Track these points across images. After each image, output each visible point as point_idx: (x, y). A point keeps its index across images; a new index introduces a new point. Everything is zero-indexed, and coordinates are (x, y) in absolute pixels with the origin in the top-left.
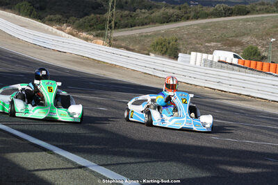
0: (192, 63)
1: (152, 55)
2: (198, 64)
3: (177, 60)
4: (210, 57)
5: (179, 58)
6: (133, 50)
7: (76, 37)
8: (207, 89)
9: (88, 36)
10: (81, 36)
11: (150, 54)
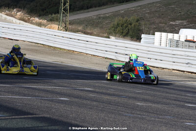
0: (157, 44)
1: (113, 38)
2: (163, 44)
3: (140, 42)
4: (176, 36)
5: (142, 40)
6: (91, 34)
7: (28, 23)
8: (175, 71)
9: (41, 20)
10: (33, 21)
11: (110, 36)
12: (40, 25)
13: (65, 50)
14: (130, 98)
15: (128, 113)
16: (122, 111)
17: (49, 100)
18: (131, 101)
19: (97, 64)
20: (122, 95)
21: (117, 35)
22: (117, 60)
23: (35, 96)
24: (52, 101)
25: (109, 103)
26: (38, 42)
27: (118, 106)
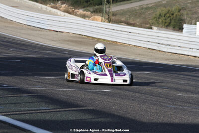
1: (155, 28)
3: (182, 31)
6: (134, 25)
7: (73, 14)
9: (85, 12)
10: (78, 13)
11: (153, 27)
12: (84, 17)
13: (108, 41)
14: (171, 88)
15: (169, 104)
16: (164, 103)
17: (93, 92)
18: (172, 92)
19: (139, 54)
20: (164, 86)
22: (159, 51)
23: (79, 88)
24: (95, 93)
25: (151, 94)
26: (82, 34)
27: (159, 97)
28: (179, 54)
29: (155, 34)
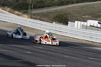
0: (76, 27)
1: (54, 23)
2: (79, 27)
3: (67, 25)
4: (85, 23)
5: (69, 25)
6: (43, 21)
7: (13, 14)
8: (84, 41)
9: (19, 13)
10: (15, 13)
11: (53, 22)
12: (18, 15)
13: (30, 28)
14: (61, 53)
15: (60, 61)
16: (57, 60)
17: (21, 53)
18: (62, 55)
20: (57, 52)
21: (56, 22)
22: (56, 34)
23: (15, 51)
24: (23, 53)
25: (51, 55)
26: (17, 24)
27: (55, 57)
28: (66, 36)
29: (54, 26)
